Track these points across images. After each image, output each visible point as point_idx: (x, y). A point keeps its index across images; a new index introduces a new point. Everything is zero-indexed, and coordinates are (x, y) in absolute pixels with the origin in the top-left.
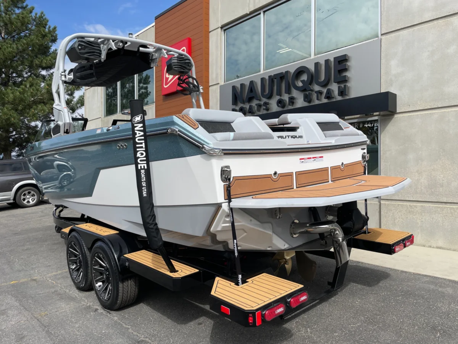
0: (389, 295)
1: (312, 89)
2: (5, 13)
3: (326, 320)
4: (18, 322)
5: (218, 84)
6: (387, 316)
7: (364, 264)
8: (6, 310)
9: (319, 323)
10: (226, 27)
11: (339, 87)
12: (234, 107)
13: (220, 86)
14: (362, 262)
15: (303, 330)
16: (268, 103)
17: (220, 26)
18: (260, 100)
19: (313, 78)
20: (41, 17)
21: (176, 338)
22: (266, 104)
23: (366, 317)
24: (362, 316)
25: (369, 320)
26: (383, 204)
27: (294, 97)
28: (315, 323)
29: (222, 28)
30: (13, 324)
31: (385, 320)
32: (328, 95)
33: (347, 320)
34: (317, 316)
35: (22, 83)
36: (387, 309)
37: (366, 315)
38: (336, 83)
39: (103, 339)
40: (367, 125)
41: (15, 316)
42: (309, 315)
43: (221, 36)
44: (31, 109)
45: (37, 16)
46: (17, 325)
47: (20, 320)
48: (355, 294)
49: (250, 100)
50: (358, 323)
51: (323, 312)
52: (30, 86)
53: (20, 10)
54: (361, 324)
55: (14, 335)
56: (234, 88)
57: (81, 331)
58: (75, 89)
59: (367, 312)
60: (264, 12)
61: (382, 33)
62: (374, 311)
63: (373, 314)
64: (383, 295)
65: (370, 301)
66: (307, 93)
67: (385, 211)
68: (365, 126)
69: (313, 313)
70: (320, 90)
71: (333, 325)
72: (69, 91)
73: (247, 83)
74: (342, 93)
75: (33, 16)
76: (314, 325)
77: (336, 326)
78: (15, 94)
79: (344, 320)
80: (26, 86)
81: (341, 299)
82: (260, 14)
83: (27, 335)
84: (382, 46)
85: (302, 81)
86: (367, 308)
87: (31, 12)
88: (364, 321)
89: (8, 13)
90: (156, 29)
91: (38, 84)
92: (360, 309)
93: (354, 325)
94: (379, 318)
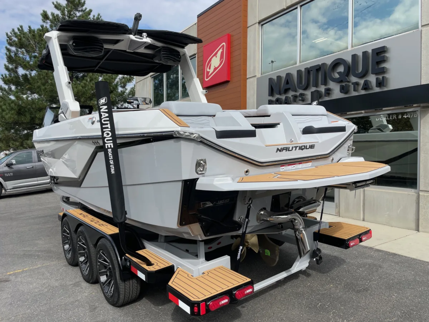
0: (426, 290)
1: (349, 80)
2: (67, 16)
3: (363, 313)
4: (90, 294)
5: (255, 76)
6: (424, 312)
7: (401, 256)
8: (80, 283)
9: (355, 316)
10: (262, 22)
11: (377, 79)
12: (271, 98)
13: (257, 78)
14: (399, 255)
15: (340, 321)
16: (304, 94)
17: (258, 22)
18: (296, 91)
19: (350, 69)
20: (98, 18)
21: (222, 319)
22: (302, 95)
23: (403, 312)
24: (399, 311)
25: (406, 315)
26: (422, 195)
27: (330, 88)
28: (351, 315)
29: (259, 23)
30: (86, 295)
31: (421, 316)
32: (365, 87)
33: (383, 314)
34: (354, 308)
35: (84, 78)
36: (424, 305)
37: (403, 310)
38: (373, 74)
39: (160, 314)
40: (407, 116)
41: (88, 288)
42: (346, 307)
43: (258, 31)
44: (91, 101)
45: (95, 18)
46: (89, 296)
47: (92, 292)
48: (392, 288)
49: (286, 91)
50: (395, 318)
51: (359, 304)
52: (90, 81)
53: (81, 13)
54: (397, 319)
55: (88, 305)
56: (271, 80)
57: (142, 305)
58: (127, 81)
59: (404, 307)
60: (301, 6)
61: (422, 25)
62: (411, 306)
63: (410, 309)
64: (420, 290)
65: (407, 296)
66: (344, 84)
67: (423, 202)
68: (404, 117)
69: (349, 304)
70: (357, 82)
71: (370, 319)
72: (122, 84)
73: (284, 75)
74: (380, 84)
75: (91, 18)
76: (350, 317)
77: (373, 320)
78: (78, 88)
79: (381, 314)
80: (87, 81)
81: (378, 292)
82: (297, 8)
83: (99, 306)
84: (423, 37)
85: (338, 73)
86: (404, 303)
87: (89, 14)
88: (400, 317)
89: (71, 16)
90: (198, 27)
91: (97, 79)
92: (396, 304)
93: (390, 319)
94: (416, 313)
